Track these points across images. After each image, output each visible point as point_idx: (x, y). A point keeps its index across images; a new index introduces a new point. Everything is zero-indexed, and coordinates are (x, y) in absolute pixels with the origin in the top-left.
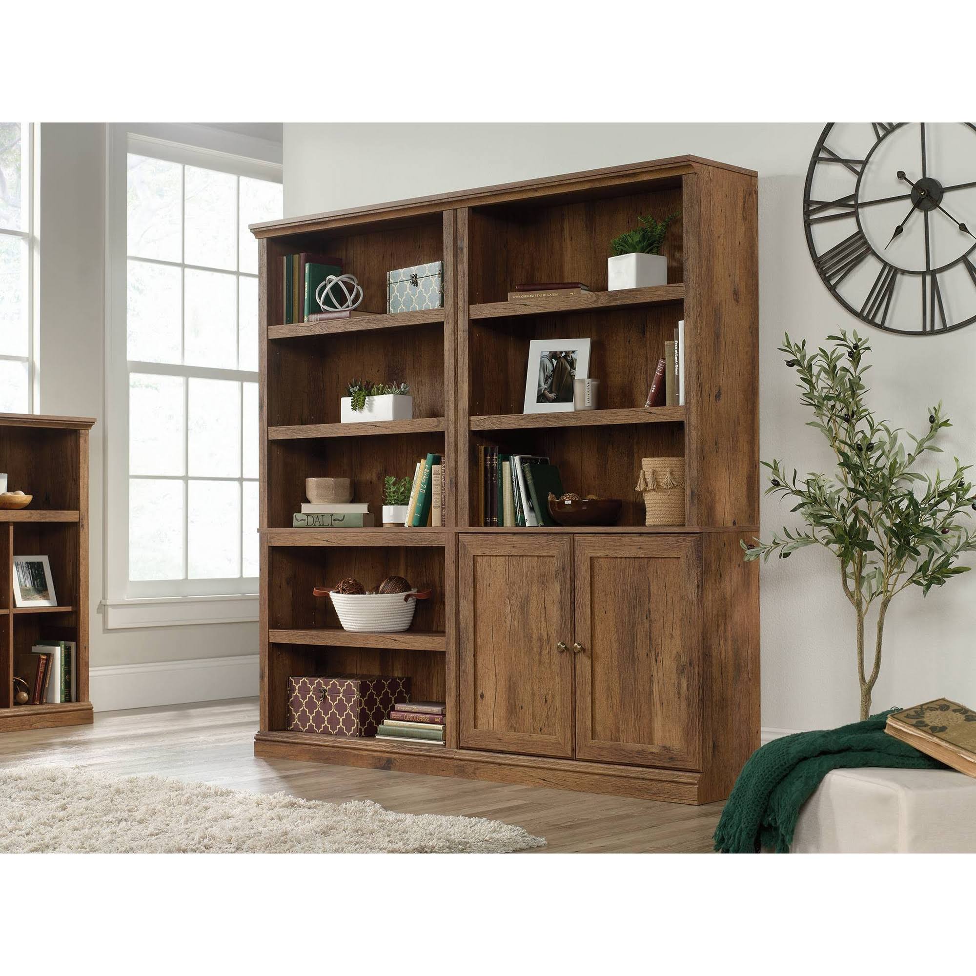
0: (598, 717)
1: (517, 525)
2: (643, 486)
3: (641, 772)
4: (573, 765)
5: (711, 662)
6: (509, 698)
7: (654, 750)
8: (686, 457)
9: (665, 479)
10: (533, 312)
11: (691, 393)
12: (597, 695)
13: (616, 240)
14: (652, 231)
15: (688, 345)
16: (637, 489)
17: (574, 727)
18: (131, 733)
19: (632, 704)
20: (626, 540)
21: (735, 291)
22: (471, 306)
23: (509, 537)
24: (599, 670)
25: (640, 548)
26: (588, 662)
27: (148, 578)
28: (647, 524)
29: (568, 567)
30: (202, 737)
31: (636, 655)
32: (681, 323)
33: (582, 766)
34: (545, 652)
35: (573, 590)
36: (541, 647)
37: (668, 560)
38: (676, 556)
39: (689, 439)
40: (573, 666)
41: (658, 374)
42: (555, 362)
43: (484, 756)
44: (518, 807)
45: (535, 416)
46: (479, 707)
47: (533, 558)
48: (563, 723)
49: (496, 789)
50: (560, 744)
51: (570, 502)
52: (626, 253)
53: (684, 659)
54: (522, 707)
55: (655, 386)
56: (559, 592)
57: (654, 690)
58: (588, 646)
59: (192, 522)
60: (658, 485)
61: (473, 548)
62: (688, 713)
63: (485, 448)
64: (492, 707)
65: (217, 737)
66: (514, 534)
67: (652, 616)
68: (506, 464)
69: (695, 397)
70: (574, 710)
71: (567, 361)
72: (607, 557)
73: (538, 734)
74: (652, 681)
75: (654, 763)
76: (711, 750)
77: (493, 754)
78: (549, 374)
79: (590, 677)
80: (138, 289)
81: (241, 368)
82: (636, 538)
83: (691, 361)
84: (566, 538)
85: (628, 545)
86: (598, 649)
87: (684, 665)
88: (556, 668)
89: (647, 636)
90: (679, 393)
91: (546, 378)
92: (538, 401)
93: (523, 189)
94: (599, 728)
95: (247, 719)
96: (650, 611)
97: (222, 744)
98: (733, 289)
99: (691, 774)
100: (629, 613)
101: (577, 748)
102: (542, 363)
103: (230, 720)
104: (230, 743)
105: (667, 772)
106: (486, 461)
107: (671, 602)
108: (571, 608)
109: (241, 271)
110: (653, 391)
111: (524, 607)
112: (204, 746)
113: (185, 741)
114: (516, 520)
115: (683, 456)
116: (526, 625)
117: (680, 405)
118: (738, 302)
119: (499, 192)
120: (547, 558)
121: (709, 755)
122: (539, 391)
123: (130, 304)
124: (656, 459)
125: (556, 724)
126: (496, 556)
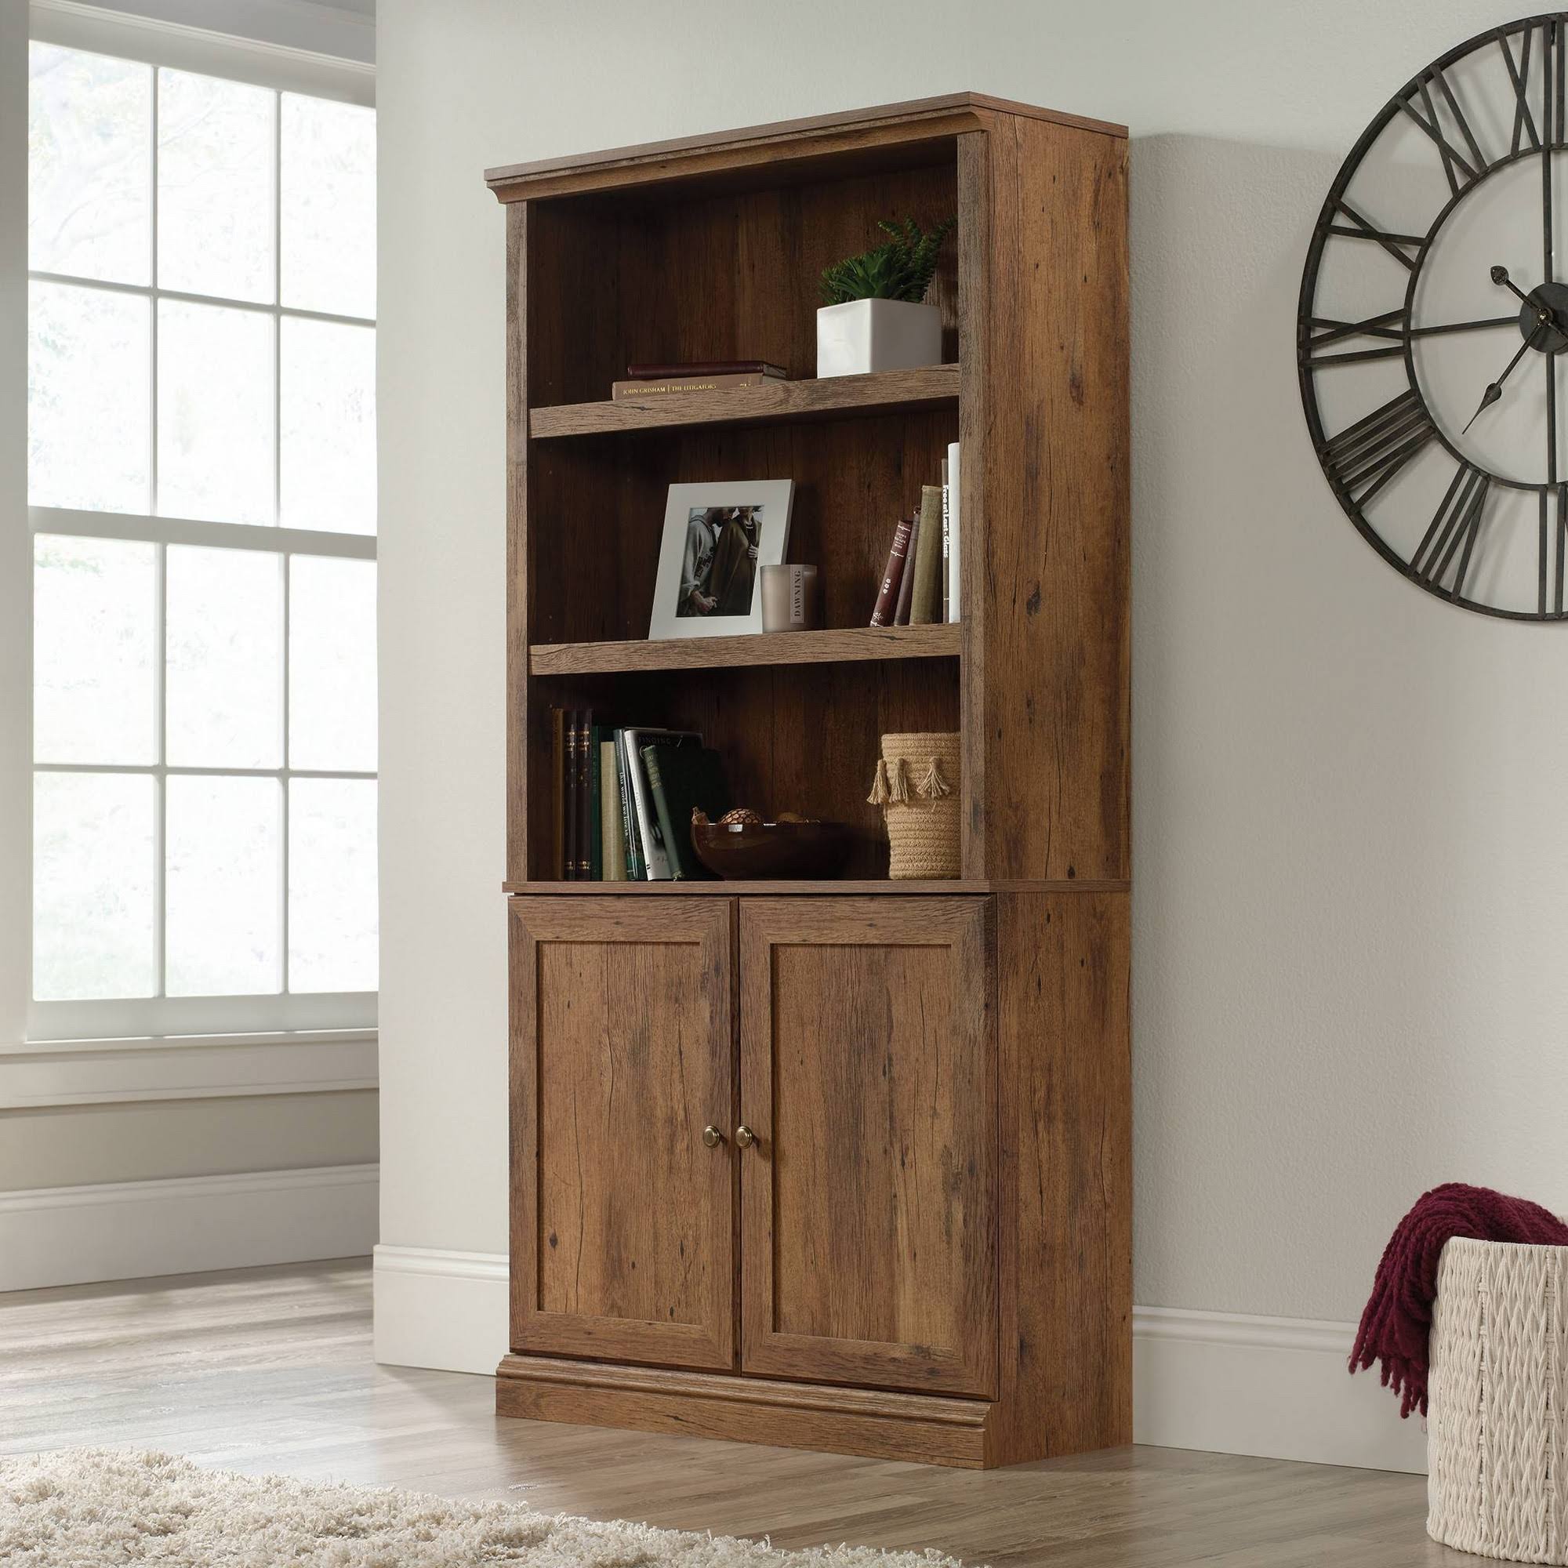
0: (786, 1285)
1: (629, 878)
2: (881, 793)
3: (870, 1401)
4: (733, 1387)
5: (1016, 1167)
6: (608, 1244)
7: (897, 1355)
8: (964, 733)
9: (926, 779)
10: (657, 424)
11: (974, 597)
12: (784, 1239)
13: (834, 270)
14: (909, 253)
15: (967, 495)
16: (871, 800)
17: (737, 1305)
18: (38, 1342)
19: (855, 1256)
20: (842, 907)
21: (1073, 380)
22: (533, 411)
23: (608, 902)
24: (787, 1180)
25: (871, 925)
26: (766, 1168)
27: (75, 996)
28: (891, 874)
29: (726, 968)
30: (194, 1352)
31: (863, 1154)
32: (953, 449)
33: (753, 1388)
34: (680, 1146)
35: (736, 1016)
36: (672, 1138)
37: (926, 950)
38: (941, 942)
39: (968, 692)
40: (737, 1175)
41: (896, 554)
42: (718, 530)
43: (557, 1368)
44: (904, 1512)
45: (661, 645)
46: (548, 1265)
47: (656, 947)
48: (715, 1298)
49: (855, 1471)
50: (710, 1342)
51: (739, 828)
52: (852, 298)
53: (958, 1161)
54: (633, 1264)
55: (888, 581)
56: (707, 1020)
57: (899, 1226)
58: (766, 1133)
59: (176, 869)
60: (911, 788)
61: (536, 926)
62: (965, 1275)
63: (564, 712)
64: (575, 1264)
65: (227, 1354)
66: (619, 896)
67: (896, 1069)
68: (608, 748)
69: (981, 603)
70: (737, 1270)
71: (744, 529)
72: (804, 945)
73: (666, 1321)
74: (895, 1208)
75: (898, 1381)
76: (1014, 1353)
77: (574, 1363)
78: (705, 557)
79: (770, 1199)
80: (54, 346)
81: (286, 524)
82: (862, 904)
83: (972, 528)
84: (723, 905)
85: (846, 918)
86: (787, 1141)
87: (958, 1174)
88: (701, 1181)
89: (884, 1110)
90: (948, 597)
91: (699, 565)
92: (680, 614)
93: (637, 162)
94: (786, 1308)
95: (298, 1313)
96: (890, 1059)
97: (239, 1369)
98: (1069, 376)
99: (971, 1404)
100: (849, 1063)
101: (745, 1351)
102: (691, 531)
103: (259, 1313)
104: (257, 1367)
105: (923, 1400)
106: (567, 740)
107: (933, 1039)
108: (732, 1054)
109: (284, 304)
110: (885, 591)
111: (638, 1052)
112: (200, 1374)
113: (160, 1360)
114: (628, 866)
115: (957, 729)
116: (642, 1090)
117: (950, 622)
118: (1081, 403)
119: (588, 169)
120: (684, 947)
121: (1010, 1363)
122: (683, 592)
123: (36, 379)
124: (909, 736)
125: (703, 1300)
126: (583, 943)
